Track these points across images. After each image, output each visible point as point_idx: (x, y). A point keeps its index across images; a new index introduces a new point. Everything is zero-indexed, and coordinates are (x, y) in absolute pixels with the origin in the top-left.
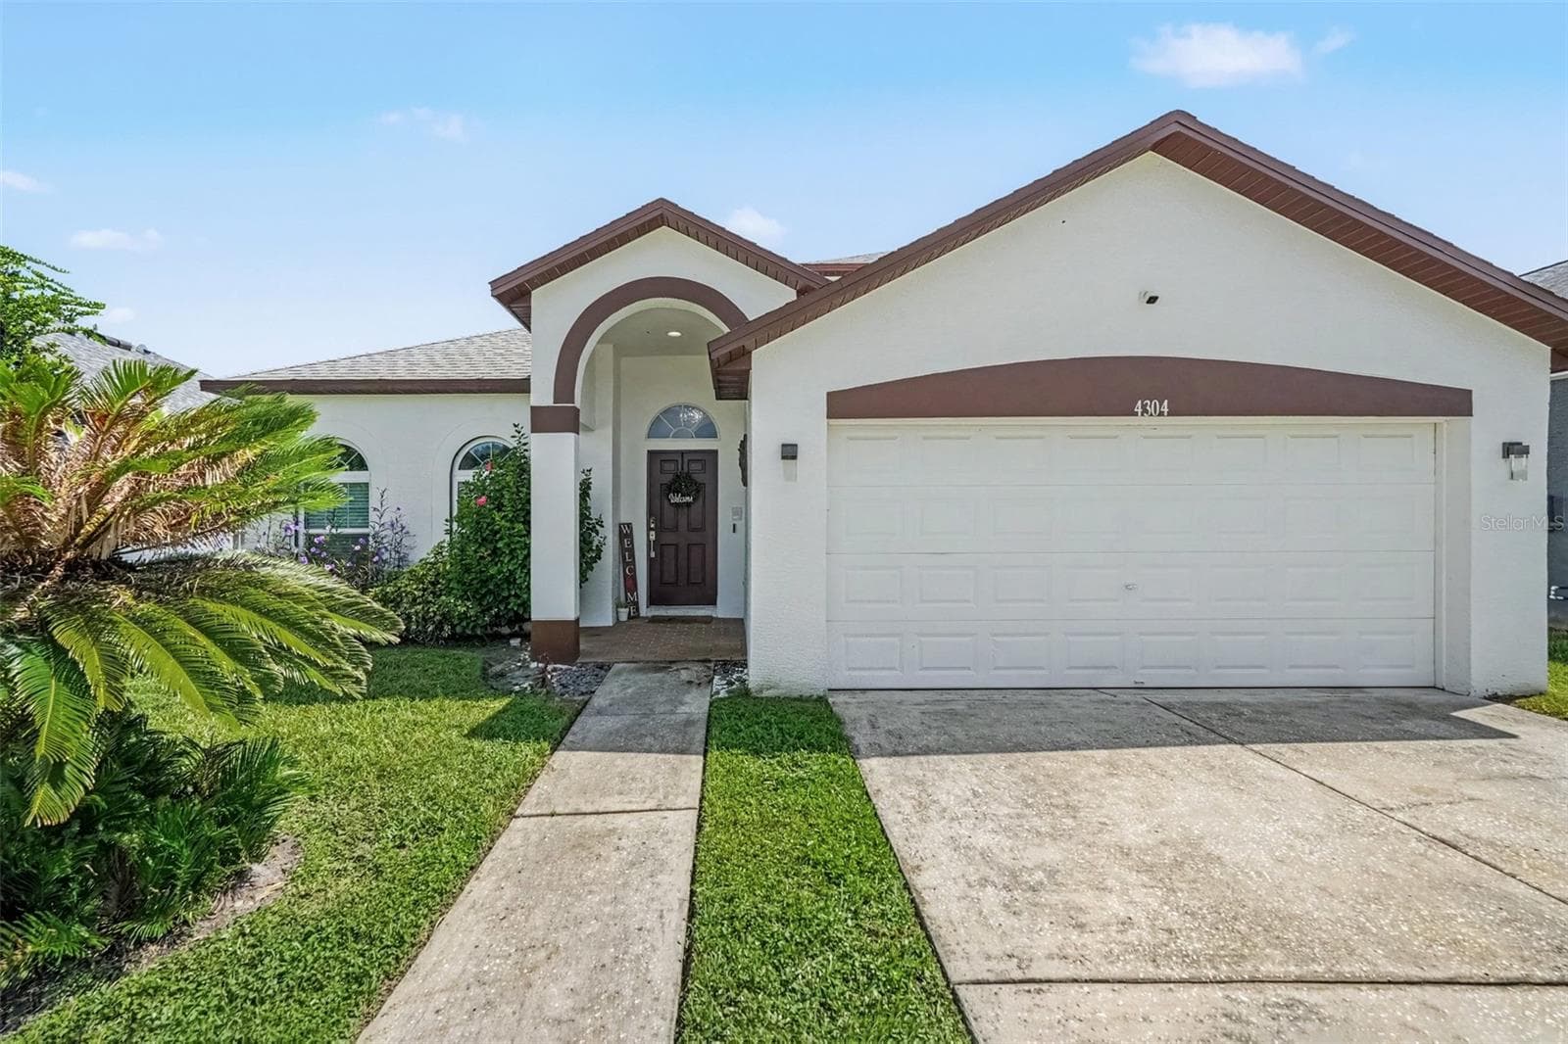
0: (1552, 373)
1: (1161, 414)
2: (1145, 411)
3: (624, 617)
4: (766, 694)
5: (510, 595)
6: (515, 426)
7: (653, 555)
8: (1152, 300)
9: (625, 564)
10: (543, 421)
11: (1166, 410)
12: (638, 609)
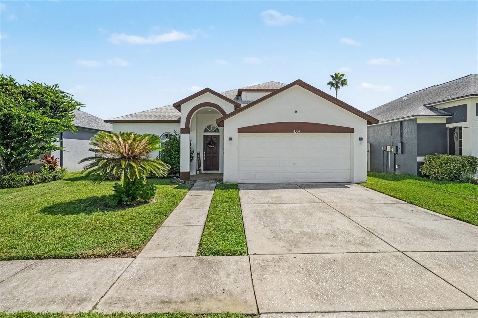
0: (368, 125)
1: (298, 132)
2: (295, 132)
3: (198, 173)
4: (226, 183)
5: (174, 167)
6: (175, 130)
7: (205, 159)
8: (296, 112)
9: (198, 161)
10: (183, 131)
11: (299, 132)
12: (201, 171)
